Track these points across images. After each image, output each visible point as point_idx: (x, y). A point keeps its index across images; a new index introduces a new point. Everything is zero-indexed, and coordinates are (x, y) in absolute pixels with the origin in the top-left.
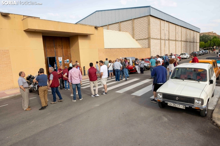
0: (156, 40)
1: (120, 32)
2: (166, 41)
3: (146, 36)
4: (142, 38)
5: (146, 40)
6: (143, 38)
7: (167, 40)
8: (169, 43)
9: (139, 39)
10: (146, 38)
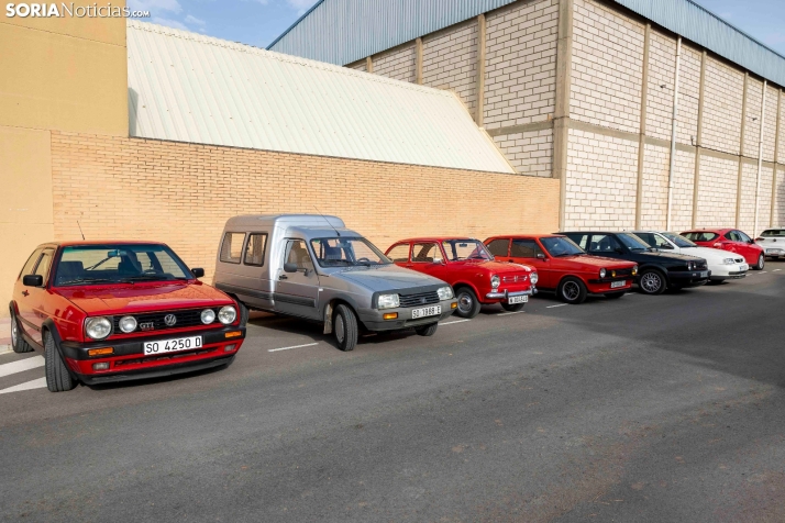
0: (610, 139)
1: (412, 85)
2: (677, 153)
3: (543, 111)
4: (520, 122)
5: (542, 132)
6: (527, 121)
7: (680, 147)
8: (696, 164)
9: (505, 124)
10: (543, 118)
